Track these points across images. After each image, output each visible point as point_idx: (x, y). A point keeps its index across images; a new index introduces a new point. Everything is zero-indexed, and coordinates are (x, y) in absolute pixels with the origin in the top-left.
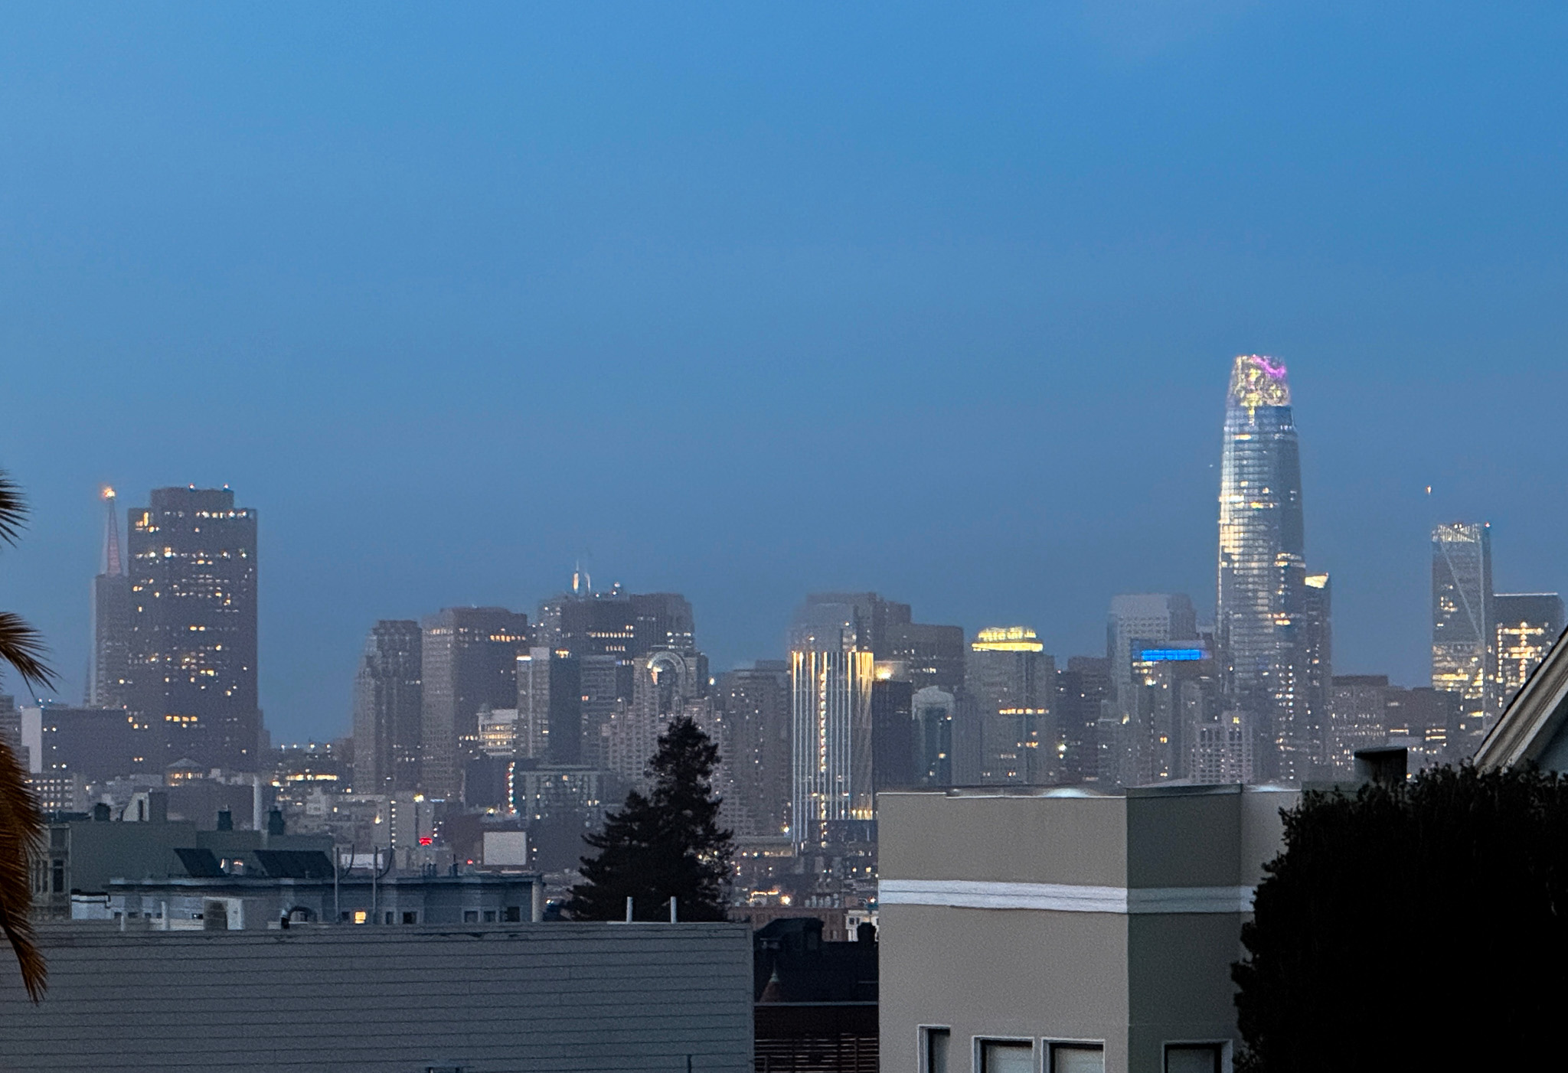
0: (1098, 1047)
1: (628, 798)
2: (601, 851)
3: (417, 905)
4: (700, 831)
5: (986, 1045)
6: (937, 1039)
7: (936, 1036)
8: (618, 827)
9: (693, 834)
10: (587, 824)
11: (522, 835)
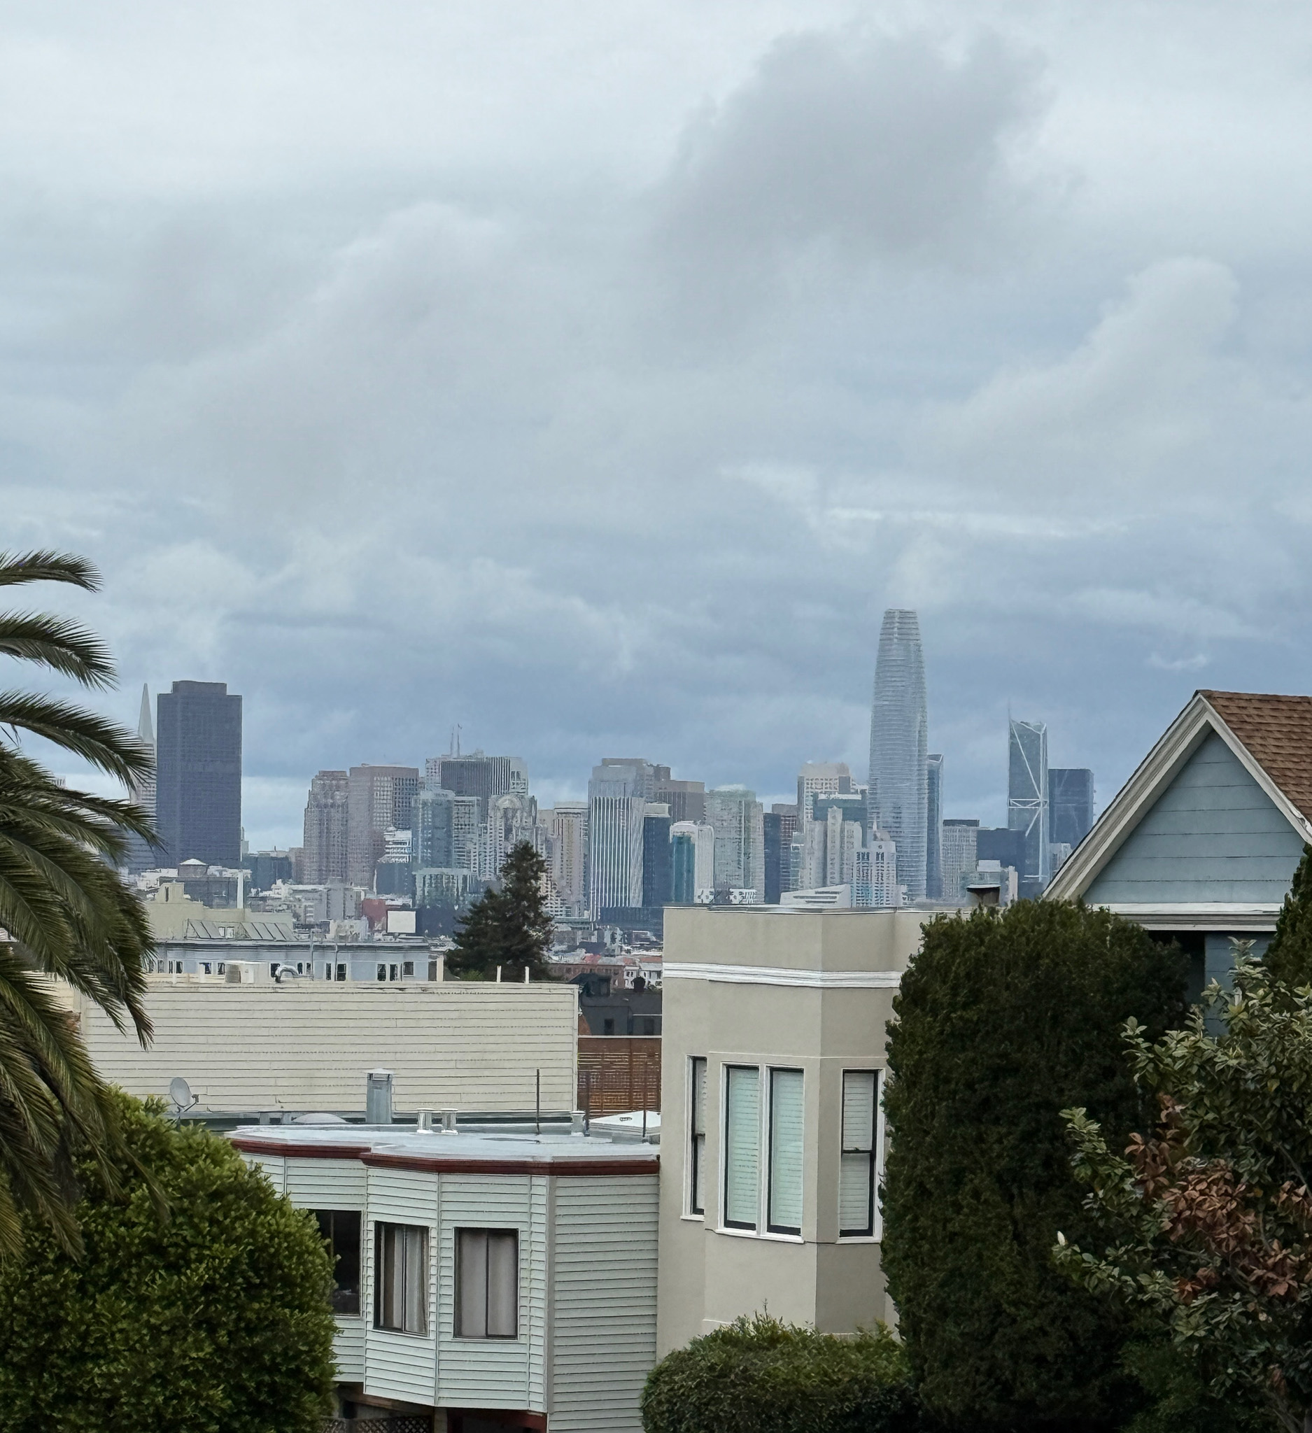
0: (800, 1071)
1: (486, 892)
2: (467, 926)
3: (346, 959)
4: (532, 915)
5: (729, 1067)
6: (698, 1062)
7: (698, 1061)
8: (479, 911)
9: (526, 918)
10: (456, 908)
11: (414, 913)
